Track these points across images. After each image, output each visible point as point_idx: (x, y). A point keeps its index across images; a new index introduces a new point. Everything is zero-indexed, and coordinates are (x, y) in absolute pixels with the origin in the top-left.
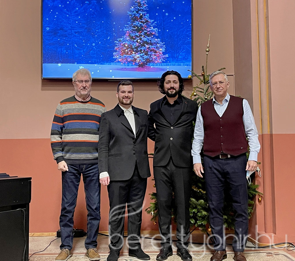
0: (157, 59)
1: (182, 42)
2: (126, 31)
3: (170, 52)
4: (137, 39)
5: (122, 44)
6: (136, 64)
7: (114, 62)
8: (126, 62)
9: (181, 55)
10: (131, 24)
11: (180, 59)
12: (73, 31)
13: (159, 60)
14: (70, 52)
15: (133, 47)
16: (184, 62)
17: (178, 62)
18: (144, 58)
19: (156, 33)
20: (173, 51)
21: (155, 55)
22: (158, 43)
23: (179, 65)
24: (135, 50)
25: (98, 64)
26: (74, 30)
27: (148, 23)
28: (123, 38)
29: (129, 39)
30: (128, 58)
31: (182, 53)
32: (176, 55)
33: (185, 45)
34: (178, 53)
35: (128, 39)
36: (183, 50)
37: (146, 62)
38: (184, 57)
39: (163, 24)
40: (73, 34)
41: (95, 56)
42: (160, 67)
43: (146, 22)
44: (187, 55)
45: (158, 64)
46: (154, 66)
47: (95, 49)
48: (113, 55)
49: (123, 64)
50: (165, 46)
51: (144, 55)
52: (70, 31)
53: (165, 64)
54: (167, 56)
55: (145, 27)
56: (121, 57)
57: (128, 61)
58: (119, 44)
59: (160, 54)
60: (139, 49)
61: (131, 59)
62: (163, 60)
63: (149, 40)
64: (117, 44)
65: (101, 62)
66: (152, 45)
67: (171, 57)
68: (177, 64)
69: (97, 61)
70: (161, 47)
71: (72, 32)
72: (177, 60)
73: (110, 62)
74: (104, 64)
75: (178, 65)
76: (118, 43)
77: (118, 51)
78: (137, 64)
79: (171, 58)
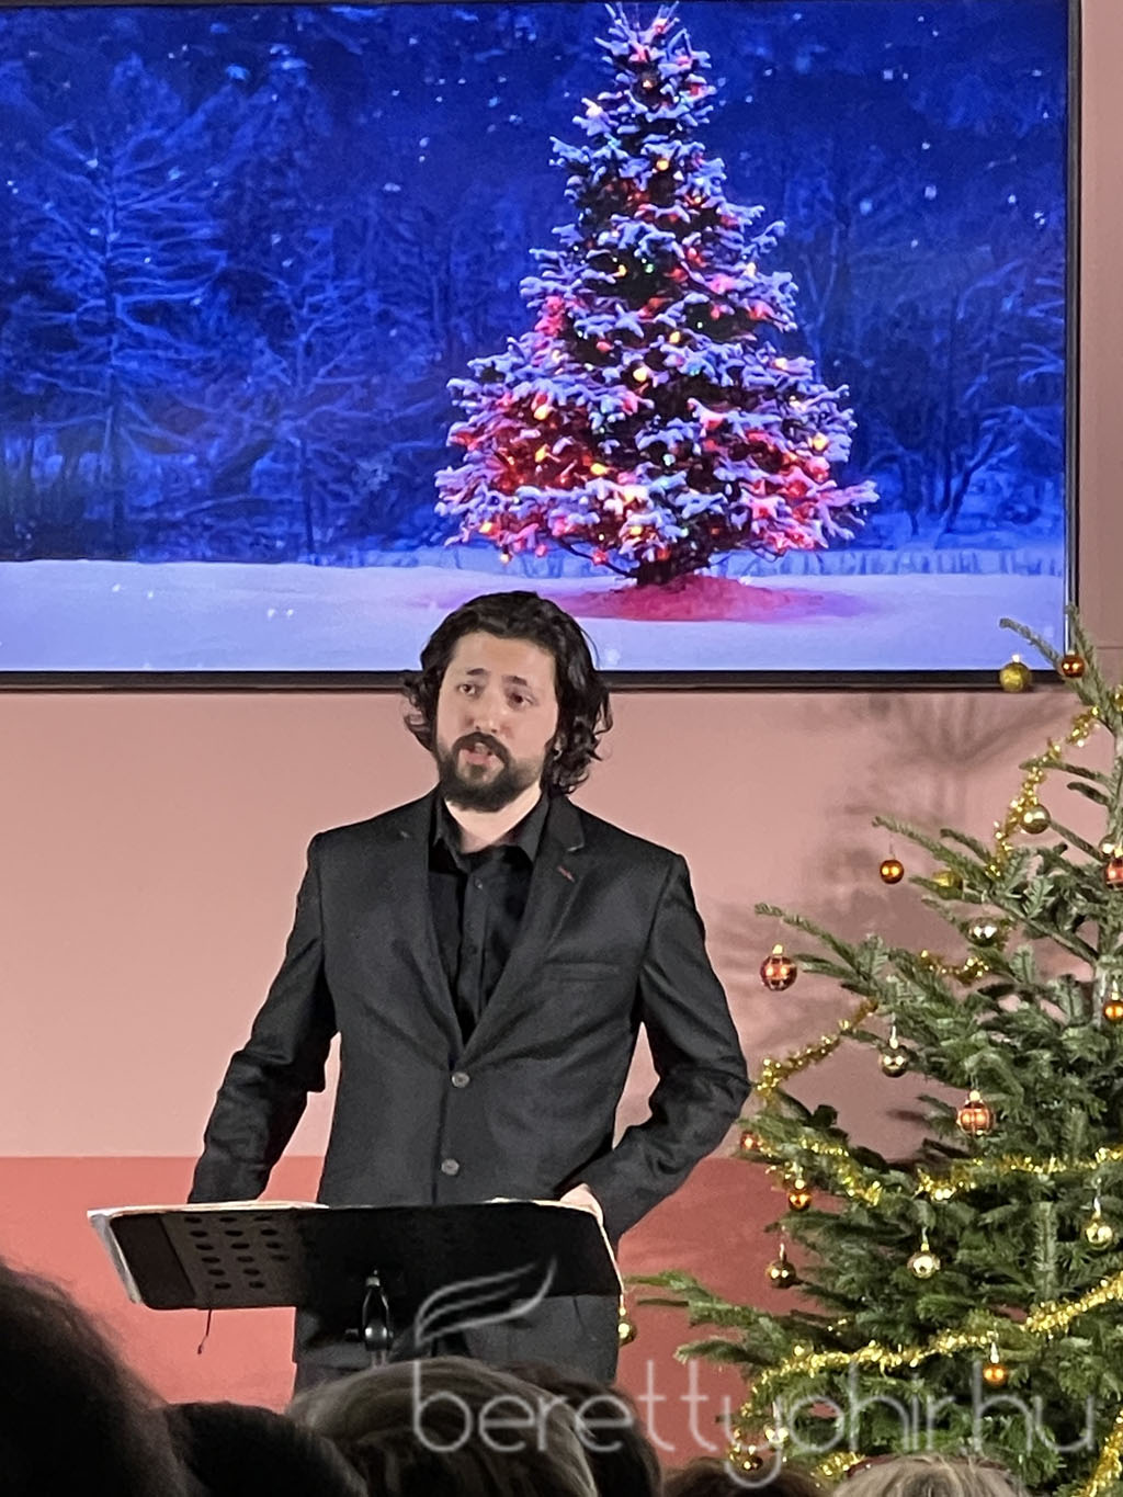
0: (790, 521)
1: (986, 386)
2: (544, 294)
3: (893, 459)
4: (627, 360)
5: (505, 401)
6: (617, 556)
7: (440, 542)
8: (537, 542)
9: (982, 489)
10: (581, 239)
11: (977, 523)
12: (120, 300)
13: (800, 530)
14: (99, 467)
15: (594, 426)
16: (1010, 548)
17: (956, 546)
18: (680, 509)
19: (777, 309)
20: (918, 457)
21: (772, 489)
22: (793, 389)
23: (964, 569)
24: (607, 447)
25: (317, 563)
26: (127, 290)
27: (719, 229)
28: (521, 355)
29: (561, 364)
30: (554, 513)
31: (991, 468)
32: (940, 485)
33: (1012, 403)
34: (960, 467)
35: (556, 358)
36: (1001, 442)
37: (702, 548)
38: (1006, 506)
39: (834, 241)
40: (124, 325)
41: (290, 501)
42: (815, 583)
43: (697, 224)
44: (1029, 490)
45: (797, 560)
46: (760, 573)
47: (292, 445)
48: (438, 490)
49: (515, 559)
50: (855, 417)
51: (677, 490)
52: (102, 302)
53: (853, 558)
54: (868, 492)
55: (694, 267)
56: (501, 508)
57: (555, 532)
58: (485, 400)
59: (812, 476)
60: (643, 442)
61: (581, 519)
62: (833, 527)
63: (722, 368)
64: (464, 403)
65: (343, 547)
66: (749, 411)
67: (897, 503)
68: (947, 556)
69: (304, 539)
70: (822, 422)
71: (111, 306)
72: (949, 530)
73: (413, 548)
74: (362, 564)
75: (953, 571)
76: (473, 397)
77: (476, 454)
78: (627, 555)
79: (901, 509)
